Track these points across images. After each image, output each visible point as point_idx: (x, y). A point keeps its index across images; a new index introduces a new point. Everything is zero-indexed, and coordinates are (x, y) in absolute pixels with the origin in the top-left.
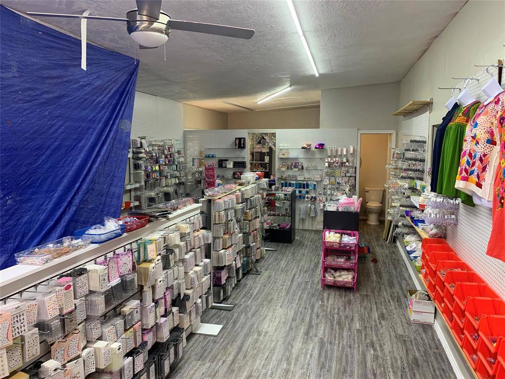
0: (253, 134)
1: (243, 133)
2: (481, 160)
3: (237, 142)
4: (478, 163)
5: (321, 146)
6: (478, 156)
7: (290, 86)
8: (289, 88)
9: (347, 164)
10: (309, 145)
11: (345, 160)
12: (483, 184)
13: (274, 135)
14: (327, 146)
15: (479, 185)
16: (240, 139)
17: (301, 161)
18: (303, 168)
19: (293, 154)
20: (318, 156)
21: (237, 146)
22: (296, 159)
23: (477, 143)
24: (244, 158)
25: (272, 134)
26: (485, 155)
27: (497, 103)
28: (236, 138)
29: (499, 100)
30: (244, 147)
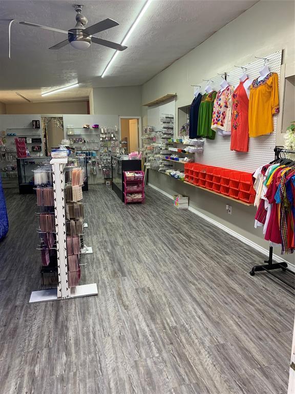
0: (45, 117)
1: (38, 117)
2: (223, 114)
3: (34, 123)
4: (221, 116)
5: (96, 127)
6: (221, 113)
7: (78, 83)
8: (78, 85)
9: (114, 138)
10: (88, 126)
11: (112, 136)
12: (224, 124)
13: (61, 118)
14: (100, 127)
15: (222, 125)
16: (36, 121)
17: (83, 137)
18: (85, 142)
19: (77, 132)
20: (94, 133)
21: (34, 126)
22: (80, 135)
23: (221, 107)
24: (39, 136)
25: (60, 118)
26: (224, 112)
27: (228, 90)
28: (33, 121)
29: (229, 89)
30: (39, 128)
